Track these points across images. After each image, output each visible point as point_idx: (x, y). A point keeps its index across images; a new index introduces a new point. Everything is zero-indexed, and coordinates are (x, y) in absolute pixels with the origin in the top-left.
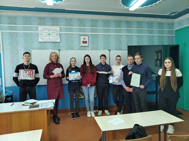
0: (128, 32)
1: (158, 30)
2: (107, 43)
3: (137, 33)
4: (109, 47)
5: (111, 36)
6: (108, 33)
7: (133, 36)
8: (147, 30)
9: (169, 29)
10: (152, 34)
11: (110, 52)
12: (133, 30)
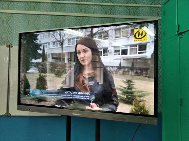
0: (54, 9)
1: (126, 6)
2: (5, 30)
3: (77, 12)
4: (9, 39)
5: (14, 15)
6: (9, 9)
7: (66, 18)
8: (100, 7)
9: (151, 4)
10: (110, 14)
11: (12, 49)
12: (67, 5)
